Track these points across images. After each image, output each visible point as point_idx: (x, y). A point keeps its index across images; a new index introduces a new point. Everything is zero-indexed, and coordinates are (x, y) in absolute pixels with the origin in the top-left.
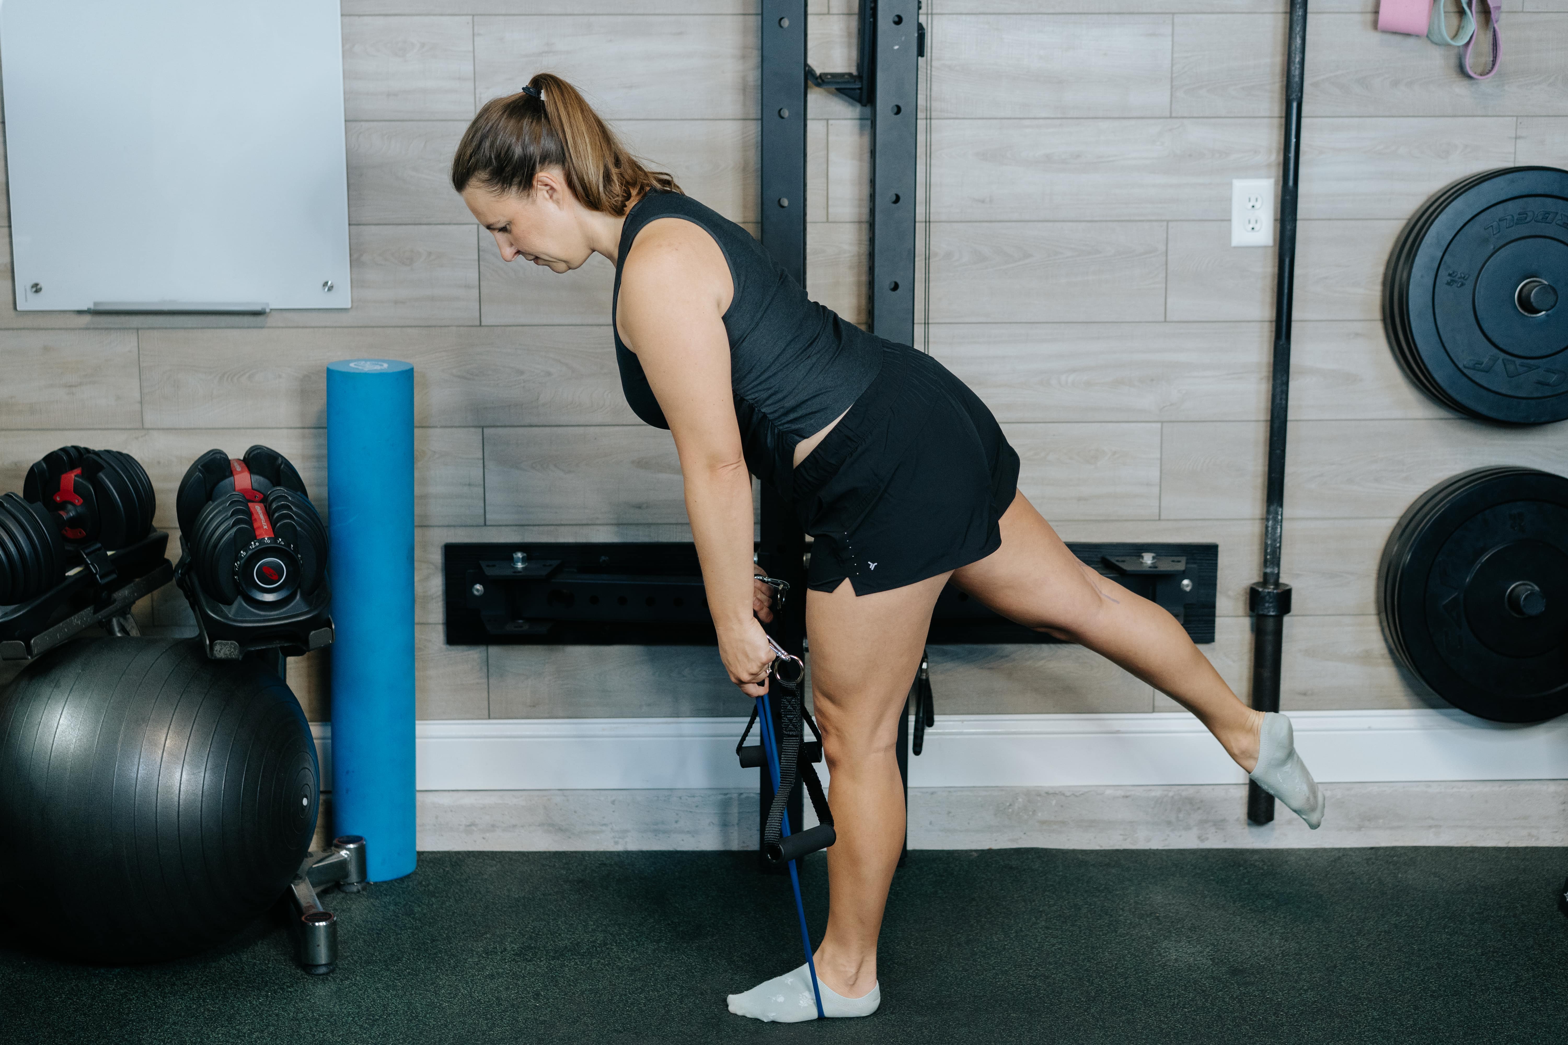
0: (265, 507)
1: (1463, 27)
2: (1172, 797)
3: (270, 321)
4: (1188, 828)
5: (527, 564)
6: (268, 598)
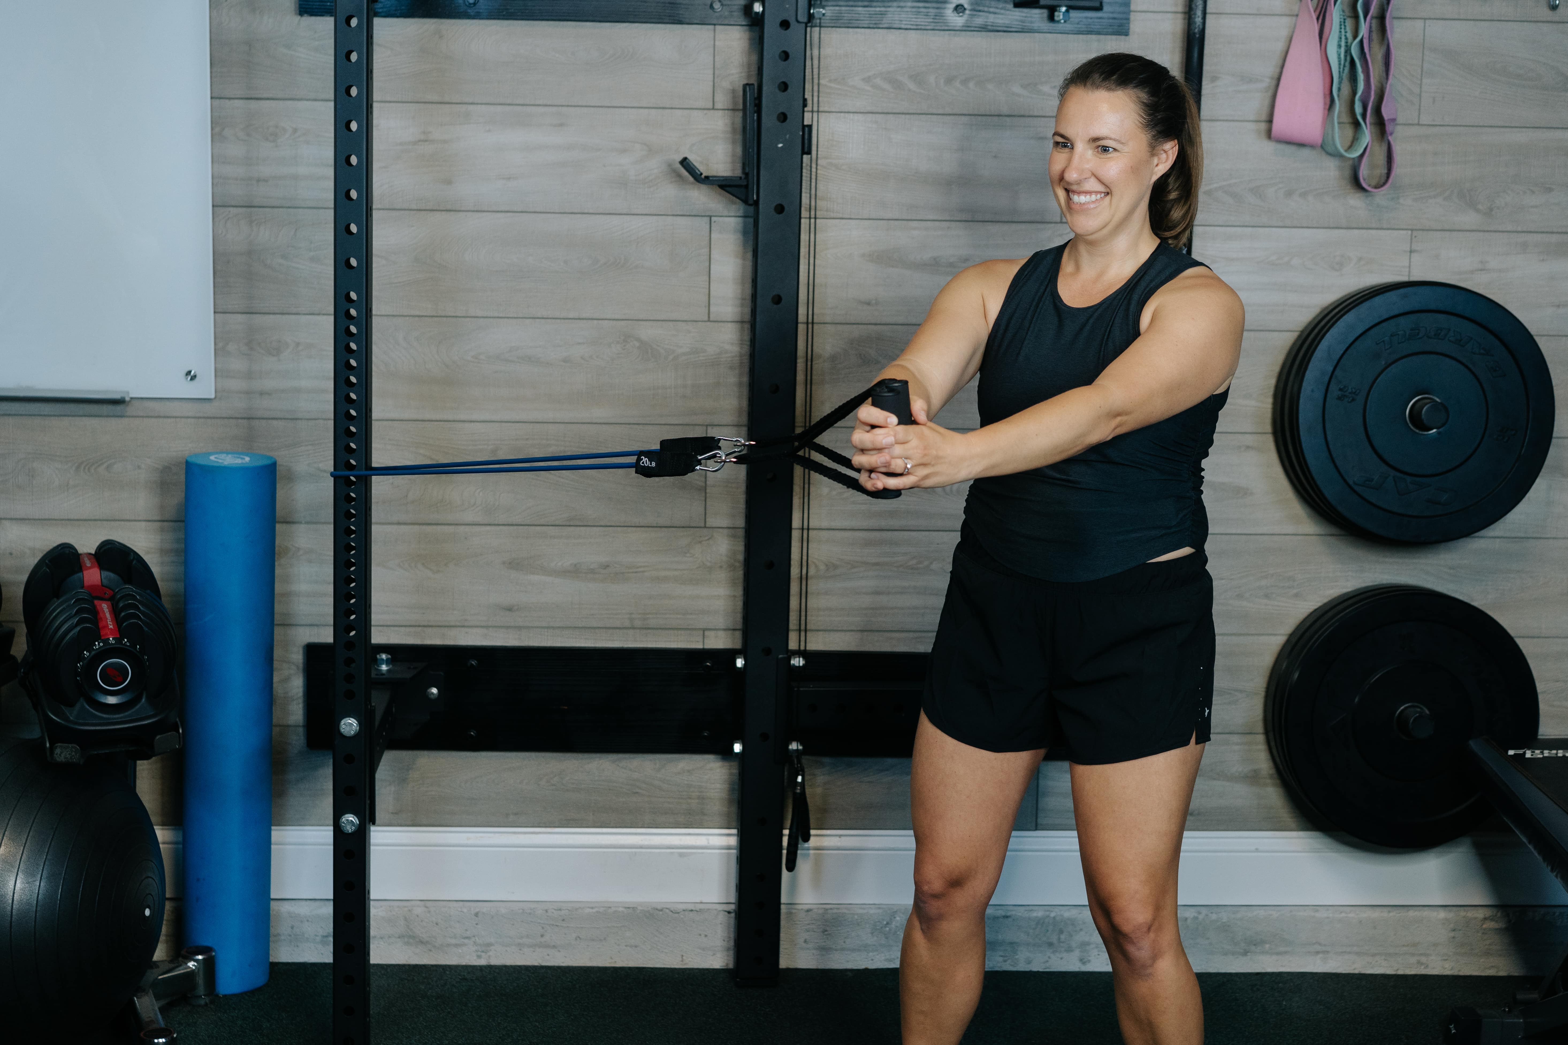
0: (112, 605)
1: (1357, 139)
2: (1054, 918)
3: (130, 410)
4: (1069, 950)
5: (391, 666)
6: (112, 700)
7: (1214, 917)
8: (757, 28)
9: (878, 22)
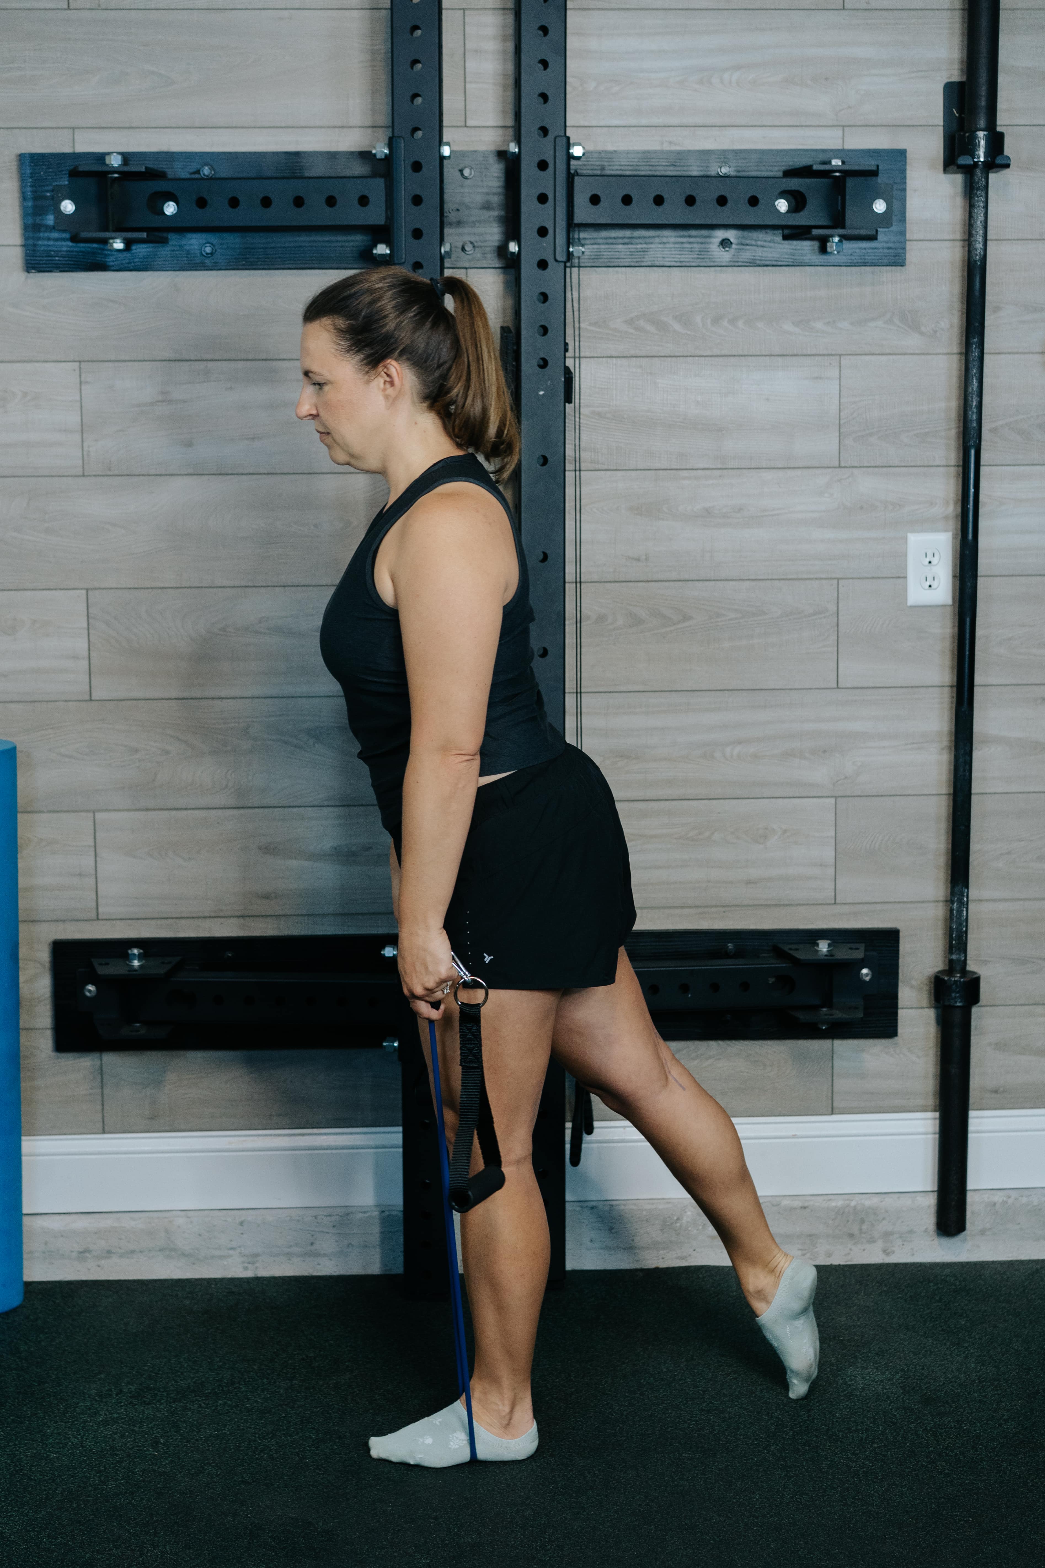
2: (855, 1207)
4: (872, 1241)
5: (144, 961)
7: (1024, 1200)
8: (512, 271)
9: (639, 260)
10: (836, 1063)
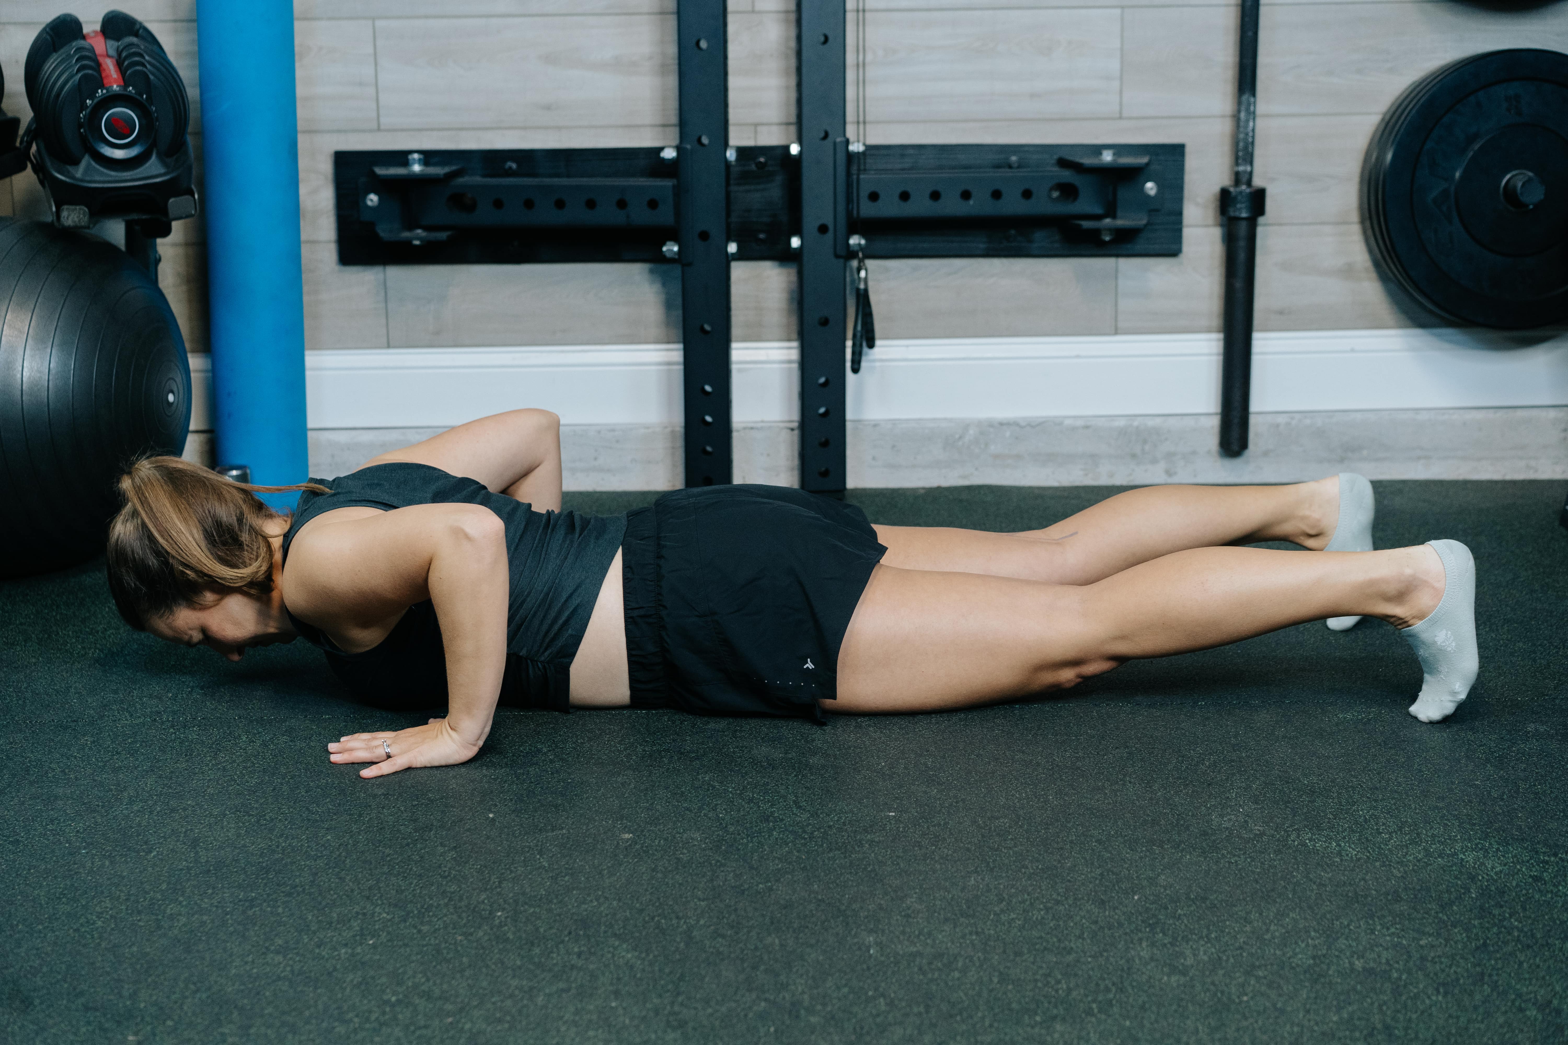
0: (118, 63)
2: (1137, 427)
4: (1154, 461)
5: (426, 165)
6: (119, 154)
7: (1308, 421)
10: (1121, 282)
